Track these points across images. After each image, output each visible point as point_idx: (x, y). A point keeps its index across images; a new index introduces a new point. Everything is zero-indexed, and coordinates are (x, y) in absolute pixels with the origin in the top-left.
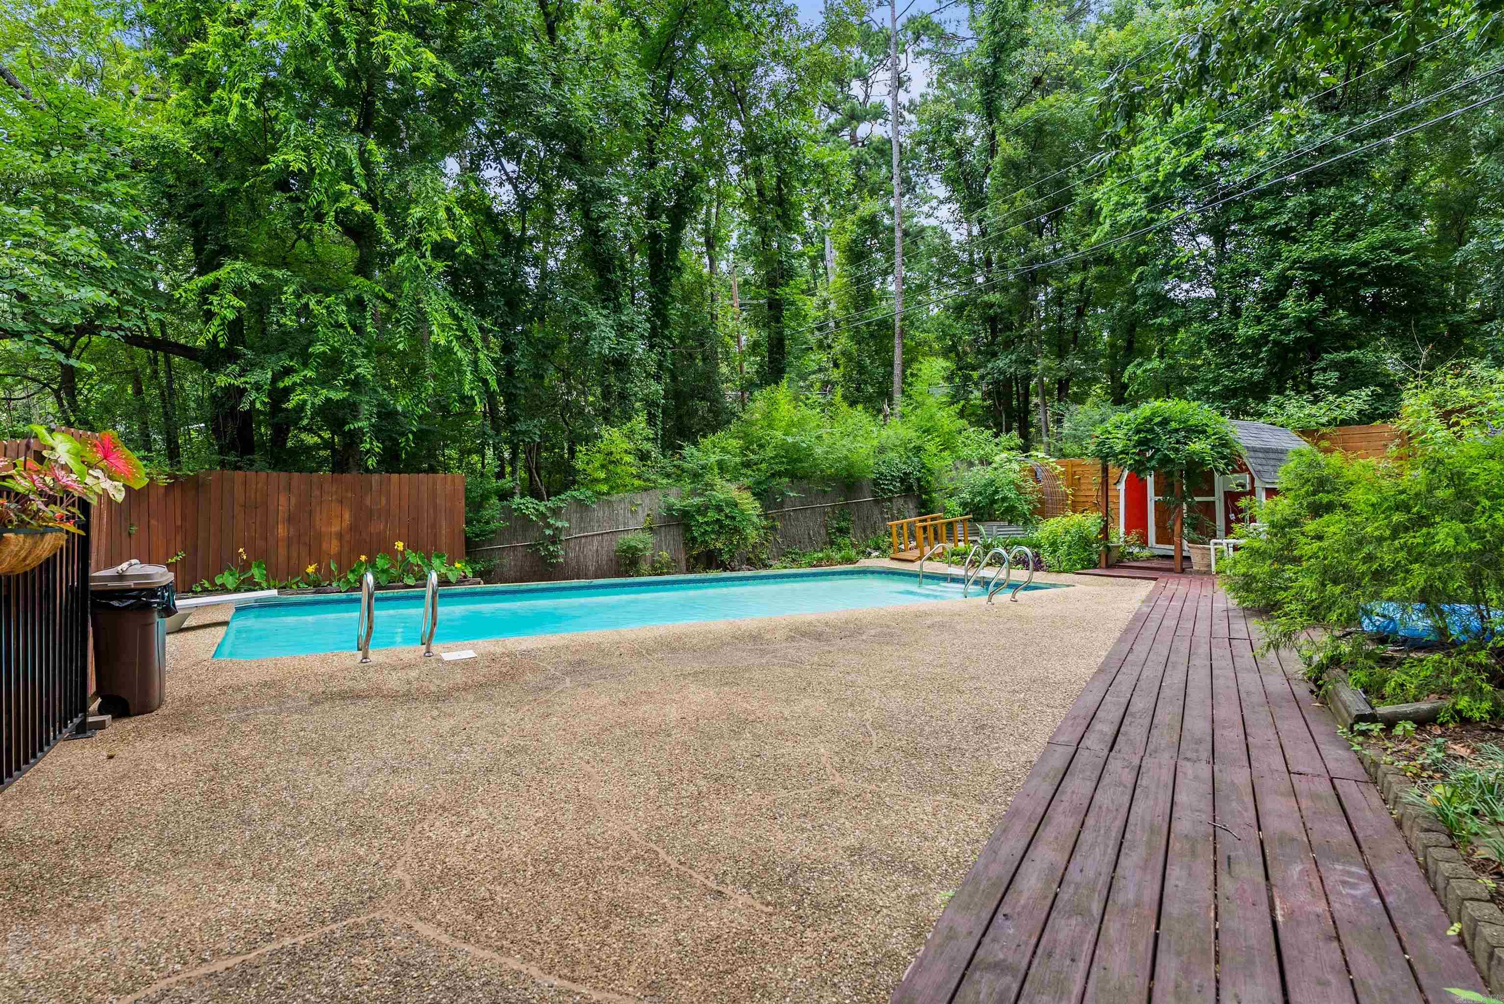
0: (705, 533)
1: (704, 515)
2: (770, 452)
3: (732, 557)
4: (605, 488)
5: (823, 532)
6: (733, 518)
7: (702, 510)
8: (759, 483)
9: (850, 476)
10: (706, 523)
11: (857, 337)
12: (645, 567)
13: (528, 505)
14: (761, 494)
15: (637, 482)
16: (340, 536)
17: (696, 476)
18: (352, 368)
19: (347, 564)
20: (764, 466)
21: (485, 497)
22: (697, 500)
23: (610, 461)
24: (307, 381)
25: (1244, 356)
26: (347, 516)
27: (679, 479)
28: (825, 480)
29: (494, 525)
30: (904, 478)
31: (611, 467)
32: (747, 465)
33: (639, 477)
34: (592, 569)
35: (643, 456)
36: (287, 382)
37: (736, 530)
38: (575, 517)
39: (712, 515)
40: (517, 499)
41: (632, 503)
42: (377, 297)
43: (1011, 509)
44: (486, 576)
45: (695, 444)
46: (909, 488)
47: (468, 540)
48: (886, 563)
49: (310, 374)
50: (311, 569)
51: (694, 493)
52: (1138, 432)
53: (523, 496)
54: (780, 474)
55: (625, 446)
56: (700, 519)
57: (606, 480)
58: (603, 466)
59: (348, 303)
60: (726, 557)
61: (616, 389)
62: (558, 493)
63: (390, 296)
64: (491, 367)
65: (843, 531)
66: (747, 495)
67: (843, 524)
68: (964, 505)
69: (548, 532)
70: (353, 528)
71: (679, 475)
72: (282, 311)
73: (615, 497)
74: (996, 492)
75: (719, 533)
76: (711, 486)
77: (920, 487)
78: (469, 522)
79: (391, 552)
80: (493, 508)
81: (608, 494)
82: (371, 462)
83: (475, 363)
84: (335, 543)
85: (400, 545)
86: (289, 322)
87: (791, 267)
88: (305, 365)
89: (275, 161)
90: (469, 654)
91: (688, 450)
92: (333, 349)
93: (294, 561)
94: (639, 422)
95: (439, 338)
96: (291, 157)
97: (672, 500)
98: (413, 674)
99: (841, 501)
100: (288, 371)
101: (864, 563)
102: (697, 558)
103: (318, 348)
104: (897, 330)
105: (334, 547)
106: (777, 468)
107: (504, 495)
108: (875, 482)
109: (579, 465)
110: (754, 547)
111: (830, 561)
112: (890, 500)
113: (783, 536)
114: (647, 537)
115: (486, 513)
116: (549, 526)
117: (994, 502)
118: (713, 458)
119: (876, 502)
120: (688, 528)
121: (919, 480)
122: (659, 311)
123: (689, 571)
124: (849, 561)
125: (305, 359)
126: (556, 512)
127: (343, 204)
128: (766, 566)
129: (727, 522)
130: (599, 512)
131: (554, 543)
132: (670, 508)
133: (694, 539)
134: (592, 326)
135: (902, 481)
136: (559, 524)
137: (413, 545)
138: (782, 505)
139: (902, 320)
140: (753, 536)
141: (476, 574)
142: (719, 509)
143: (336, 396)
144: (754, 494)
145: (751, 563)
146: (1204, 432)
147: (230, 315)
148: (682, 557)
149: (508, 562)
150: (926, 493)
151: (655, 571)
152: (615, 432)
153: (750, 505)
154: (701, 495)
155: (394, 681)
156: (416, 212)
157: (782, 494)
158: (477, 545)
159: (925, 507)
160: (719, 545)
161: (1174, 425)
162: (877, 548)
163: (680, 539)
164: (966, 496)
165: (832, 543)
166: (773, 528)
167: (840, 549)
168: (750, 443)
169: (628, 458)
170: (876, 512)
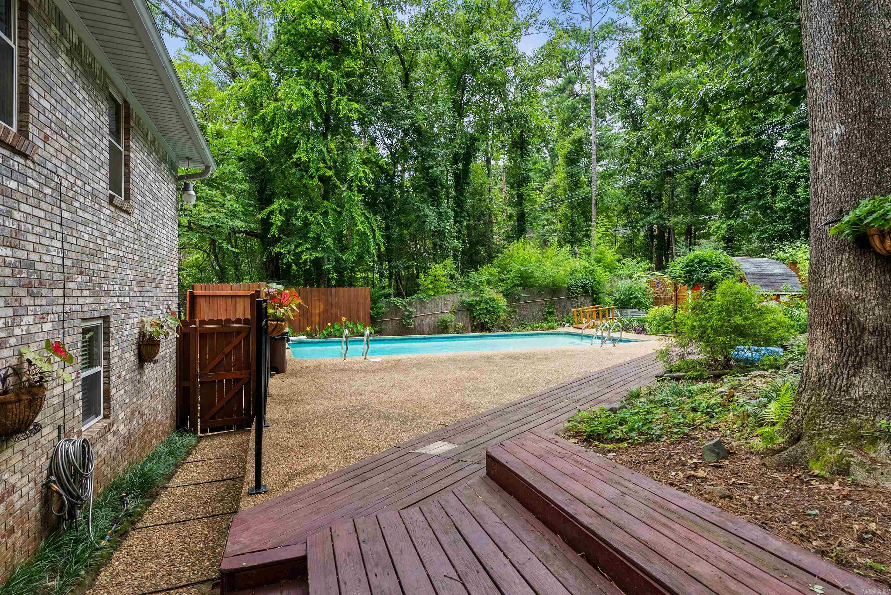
0: (480, 314)
1: (479, 306)
2: (513, 274)
3: (493, 326)
4: (432, 293)
5: (540, 314)
6: (493, 307)
7: (478, 303)
8: (506, 290)
9: (554, 285)
10: (481, 310)
11: (571, 206)
12: (452, 330)
13: (398, 301)
14: (508, 295)
15: (447, 290)
16: (320, 315)
17: (476, 286)
18: (325, 242)
19: (323, 327)
20: (509, 281)
21: (379, 298)
22: (476, 298)
23: (435, 280)
24: (308, 249)
25: (779, 218)
26: (322, 306)
27: (468, 287)
28: (540, 287)
29: (383, 310)
30: (584, 286)
31: (436, 283)
32: (502, 280)
33: (449, 287)
34: (427, 330)
35: (452, 277)
36: (300, 249)
37: (495, 313)
38: (419, 306)
39: (483, 306)
40: (393, 298)
41: (445, 300)
42: (333, 210)
43: (639, 303)
44: (380, 333)
45: (476, 270)
46: (587, 291)
47: (371, 317)
48: (571, 330)
49: (309, 246)
50: (308, 329)
51: (475, 295)
52: (687, 266)
53: (395, 297)
54: (517, 285)
55: (442, 273)
56: (477, 307)
57: (433, 290)
58: (431, 282)
59: (322, 214)
60: (490, 325)
61: (439, 244)
62: (411, 295)
63: (339, 209)
64: (381, 239)
65: (550, 313)
66: (501, 295)
67: (551, 310)
68: (616, 300)
69: (407, 313)
70: (326, 311)
71: (468, 285)
72: (297, 219)
73: (437, 297)
74: (631, 294)
75: (486, 314)
76: (482, 292)
77: (593, 291)
78: (372, 309)
79: (340, 321)
80: (382, 304)
81: (434, 295)
82: (333, 282)
83: (374, 237)
84: (317, 317)
85: (344, 319)
86: (299, 224)
87: (528, 176)
88: (306, 242)
89: (295, 157)
90: (379, 359)
91: (473, 273)
92: (317, 234)
93: (301, 325)
94: (449, 260)
95: (361, 227)
96: (301, 156)
97: (464, 298)
98: (362, 365)
99: (550, 298)
100: (300, 244)
101: (560, 329)
102: (476, 326)
103: (311, 235)
104: (593, 202)
105: (317, 319)
106: (517, 282)
107: (388, 296)
108: (568, 289)
109: (421, 282)
110: (504, 321)
111: (542, 328)
112: (577, 297)
113: (520, 316)
114: (453, 317)
115: (379, 305)
116: (407, 310)
117: (631, 299)
118: (485, 278)
119: (569, 299)
120: (472, 312)
121: (592, 287)
122: (459, 203)
123: (472, 332)
124: (552, 328)
125: (306, 238)
126: (410, 304)
127: (321, 173)
128: (510, 330)
129: (490, 309)
130: (430, 304)
131: (409, 318)
132: (463, 302)
133: (474, 317)
134: (426, 216)
135: (583, 288)
136: (411, 310)
137: (349, 319)
138: (519, 300)
139: (597, 196)
140: (503, 315)
141: (376, 332)
142: (486, 303)
143: (319, 255)
144: (504, 295)
145: (503, 329)
146: (720, 267)
147: (279, 223)
148: (469, 325)
149: (389, 327)
150: (597, 294)
151: (456, 332)
152: (437, 266)
153: (502, 301)
154: (478, 296)
155: (356, 367)
156: (351, 174)
157: (519, 295)
158: (375, 319)
159: (596, 301)
160: (486, 320)
161: (705, 263)
162: (568, 322)
163: (468, 317)
164: (617, 296)
165: (545, 319)
166: (515, 312)
167: (549, 322)
168: (504, 269)
169: (443, 279)
170: (569, 303)
